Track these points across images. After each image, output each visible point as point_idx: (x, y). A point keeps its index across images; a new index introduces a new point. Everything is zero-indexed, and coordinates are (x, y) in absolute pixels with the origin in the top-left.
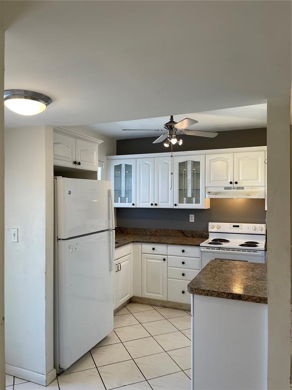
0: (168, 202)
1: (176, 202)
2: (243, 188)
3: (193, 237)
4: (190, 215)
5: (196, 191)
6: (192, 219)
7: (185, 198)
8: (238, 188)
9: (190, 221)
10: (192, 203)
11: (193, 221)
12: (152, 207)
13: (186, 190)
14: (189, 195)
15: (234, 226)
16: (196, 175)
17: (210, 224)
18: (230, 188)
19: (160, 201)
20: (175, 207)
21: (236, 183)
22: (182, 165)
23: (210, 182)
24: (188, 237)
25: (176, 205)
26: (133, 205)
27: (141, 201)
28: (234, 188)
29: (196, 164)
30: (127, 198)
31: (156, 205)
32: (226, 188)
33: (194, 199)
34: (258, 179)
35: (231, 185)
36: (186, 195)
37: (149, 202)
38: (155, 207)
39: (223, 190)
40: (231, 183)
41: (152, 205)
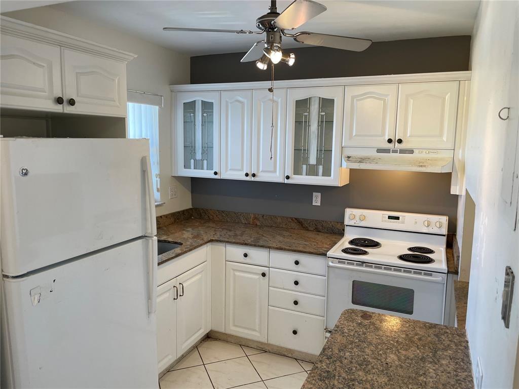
0: (275, 171)
1: (289, 172)
2: (411, 152)
3: (317, 230)
4: (314, 194)
5: (325, 153)
6: (317, 200)
7: (304, 167)
8: (403, 151)
9: (314, 203)
10: (317, 175)
11: (319, 204)
12: (248, 179)
13: (307, 151)
14: (313, 160)
15: (390, 217)
16: (326, 123)
17: (348, 211)
18: (387, 151)
19: (261, 169)
20: (286, 181)
21: (400, 141)
22: (302, 105)
23: (351, 137)
24: (308, 230)
25: (288, 177)
26: (216, 173)
27: (229, 168)
28: (395, 151)
29: (327, 104)
30: (205, 162)
31: (254, 175)
32: (380, 151)
33: (321, 168)
34: (441, 135)
35: (390, 146)
36: (306, 159)
37: (242, 170)
38: (253, 179)
39: (373, 153)
40: (390, 141)
41: (247, 175)
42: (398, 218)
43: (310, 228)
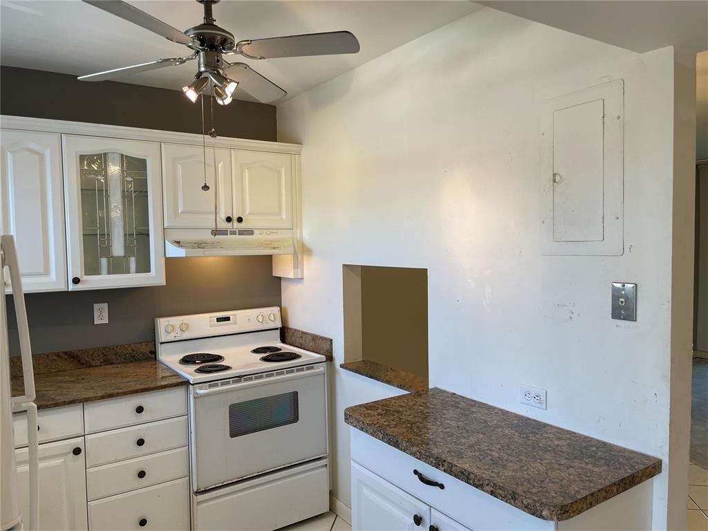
0: (46, 272)
1: (76, 269)
2: (251, 232)
3: (107, 362)
4: (96, 306)
5: (139, 239)
6: (101, 314)
7: (104, 261)
8: (242, 232)
9: (97, 322)
10: (127, 272)
11: (106, 321)
13: (106, 236)
14: (118, 249)
15: (219, 320)
16: (138, 197)
17: (162, 323)
18: (224, 232)
20: (72, 287)
21: (240, 220)
22: (92, 163)
23: (176, 215)
24: (91, 366)
25: (76, 281)
28: (233, 233)
29: (135, 167)
32: (216, 232)
33: (133, 262)
34: (280, 213)
35: (229, 225)
36: (107, 251)
39: (210, 237)
40: (229, 219)
42: (228, 319)
43: (93, 364)
